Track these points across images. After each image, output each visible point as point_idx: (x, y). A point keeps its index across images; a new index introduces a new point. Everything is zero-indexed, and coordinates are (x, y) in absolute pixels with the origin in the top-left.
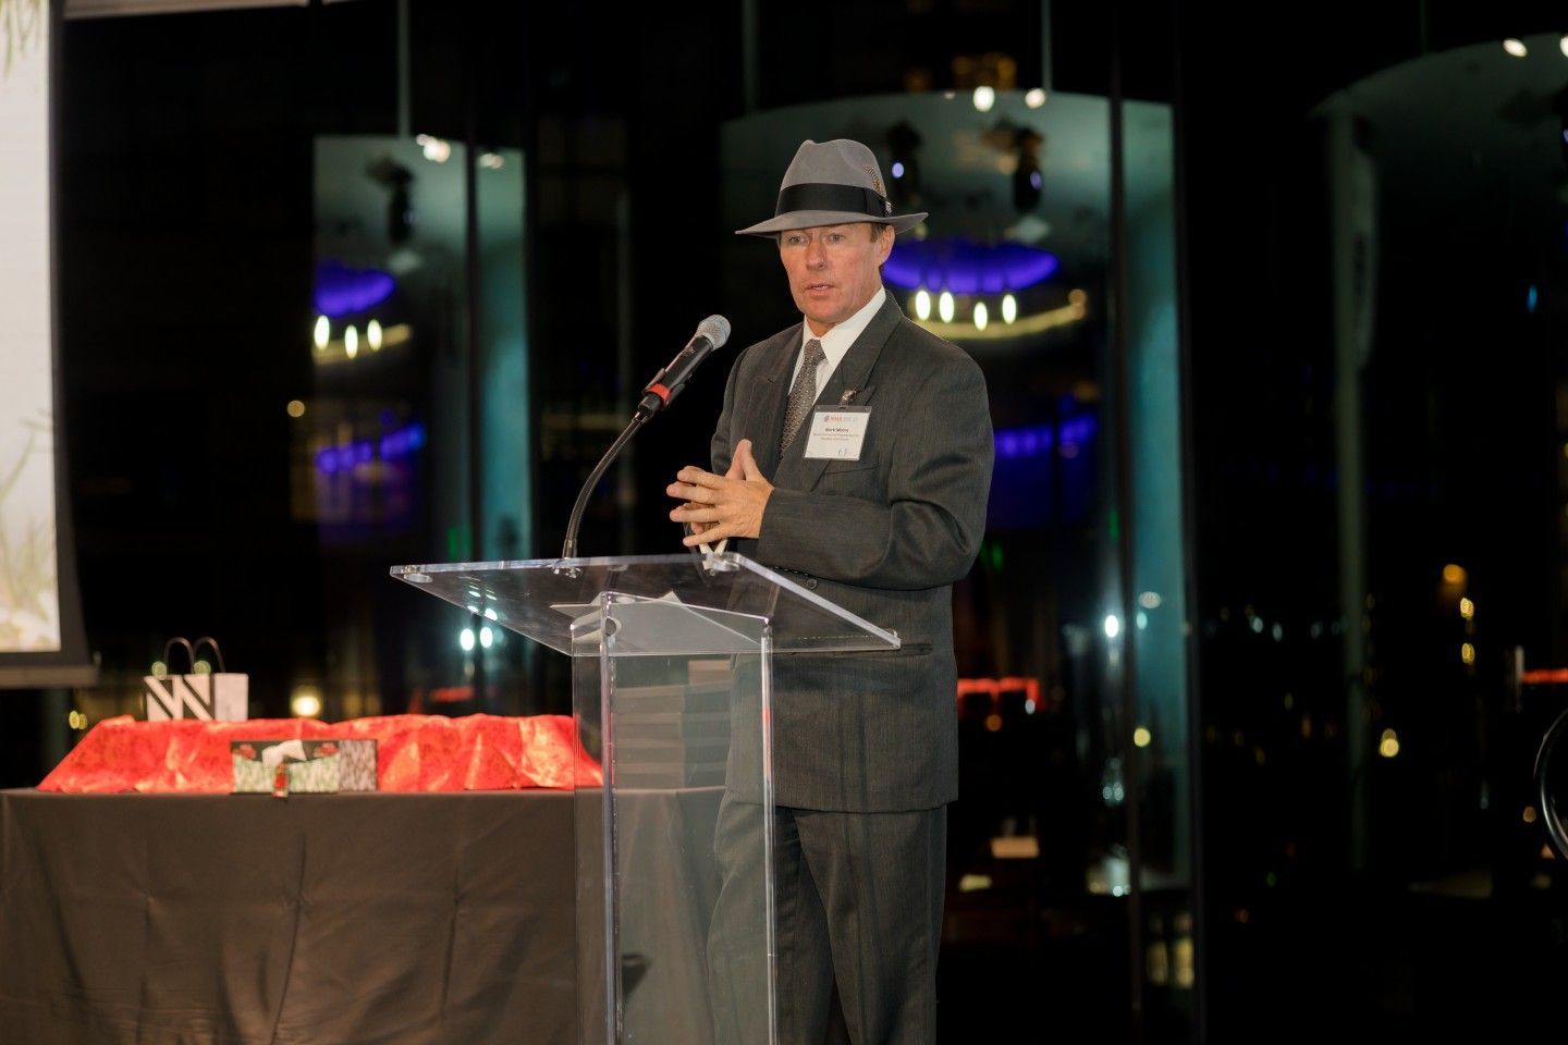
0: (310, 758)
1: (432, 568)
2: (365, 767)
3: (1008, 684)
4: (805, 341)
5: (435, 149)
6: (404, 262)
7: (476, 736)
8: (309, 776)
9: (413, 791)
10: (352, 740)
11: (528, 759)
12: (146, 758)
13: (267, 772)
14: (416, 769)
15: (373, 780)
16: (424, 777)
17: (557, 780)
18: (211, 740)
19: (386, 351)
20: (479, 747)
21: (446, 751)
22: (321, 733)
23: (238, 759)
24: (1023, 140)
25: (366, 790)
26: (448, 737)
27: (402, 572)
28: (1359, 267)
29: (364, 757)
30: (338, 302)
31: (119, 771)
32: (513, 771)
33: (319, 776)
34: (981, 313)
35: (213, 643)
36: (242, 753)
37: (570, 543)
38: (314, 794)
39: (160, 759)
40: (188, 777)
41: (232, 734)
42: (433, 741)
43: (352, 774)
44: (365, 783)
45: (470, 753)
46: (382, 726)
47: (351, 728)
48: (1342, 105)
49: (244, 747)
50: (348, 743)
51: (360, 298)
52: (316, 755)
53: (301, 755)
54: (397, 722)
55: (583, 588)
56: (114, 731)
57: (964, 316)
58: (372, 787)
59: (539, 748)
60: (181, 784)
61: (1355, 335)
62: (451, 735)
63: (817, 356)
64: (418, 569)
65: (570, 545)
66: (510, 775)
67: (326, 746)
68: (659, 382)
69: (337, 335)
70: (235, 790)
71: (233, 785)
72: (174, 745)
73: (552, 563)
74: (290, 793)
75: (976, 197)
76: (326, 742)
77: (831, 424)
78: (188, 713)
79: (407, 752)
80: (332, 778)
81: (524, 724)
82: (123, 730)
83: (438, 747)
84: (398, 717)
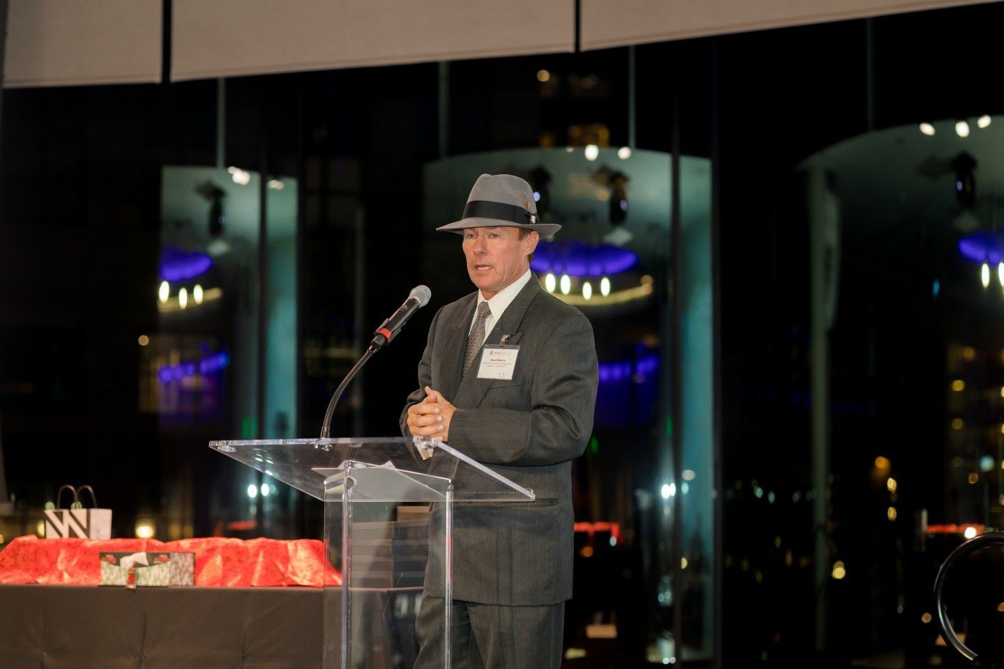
0: (151, 564)
1: (236, 443)
2: (187, 571)
3: (600, 526)
4: (479, 303)
5: (240, 176)
6: (218, 248)
7: (259, 552)
8: (150, 576)
9: (218, 586)
10: (179, 553)
11: (293, 567)
12: (44, 562)
13: (123, 573)
14: (219, 572)
15: (192, 579)
16: (225, 577)
17: (311, 581)
18: (87, 551)
19: (206, 304)
20: (261, 559)
21: (240, 561)
22: (158, 548)
23: (104, 564)
24: (615, 179)
25: (187, 585)
26: (241, 552)
27: (217, 445)
28: (828, 266)
29: (186, 564)
30: (175, 273)
31: (27, 570)
32: (283, 574)
33: (157, 576)
34: (587, 289)
35: (90, 488)
36: (107, 560)
37: (325, 429)
38: (152, 587)
39: (53, 563)
40: (71, 575)
41: (101, 548)
42: (230, 553)
43: (178, 574)
44: (186, 581)
45: (255, 563)
46: (199, 544)
47: (178, 545)
48: (818, 163)
49: (108, 556)
50: (176, 554)
51: (189, 271)
52: (155, 562)
53: (145, 562)
54: (209, 542)
55: (332, 458)
56: (24, 544)
57: (577, 291)
58: (191, 584)
59: (300, 561)
60: (67, 579)
61: (825, 309)
62: (243, 551)
63: (487, 313)
64: (227, 443)
65: (326, 430)
66: (281, 577)
67: (162, 556)
68: (385, 327)
69: (174, 294)
70: (102, 583)
71: (101, 580)
72: (63, 554)
73: (313, 441)
74: (138, 586)
75: (585, 216)
76: (164, 554)
77: (495, 357)
78: (72, 533)
79: (214, 563)
80: (165, 577)
81: (290, 545)
82: (28, 544)
83: (235, 558)
84: (209, 539)
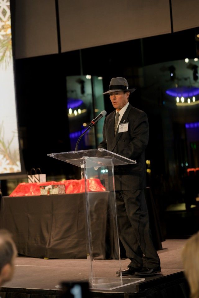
0: (53, 188)
2: (63, 190)
4: (116, 113)
5: (88, 77)
8: (53, 191)
9: (72, 193)
10: (60, 185)
11: (91, 186)
12: (27, 190)
13: (46, 191)
14: (72, 189)
15: (65, 191)
16: (73, 191)
17: (95, 190)
18: (37, 186)
19: (82, 114)
20: (82, 185)
21: (77, 186)
22: (56, 184)
23: (41, 189)
24: (195, 67)
26: (77, 184)
27: (49, 155)
29: (63, 188)
31: (23, 192)
33: (55, 192)
34: (189, 100)
35: (39, 169)
38: (54, 195)
39: (29, 190)
40: (34, 193)
41: (41, 185)
42: (75, 184)
43: (61, 190)
44: (63, 192)
45: (80, 186)
46: (67, 182)
47: (61, 183)
49: (42, 187)
51: (77, 105)
53: (51, 188)
54: (69, 181)
56: (22, 185)
57: (186, 101)
58: (65, 194)
59: (93, 184)
60: (33, 194)
64: (52, 154)
65: (76, 149)
67: (56, 186)
69: (73, 112)
70: (41, 195)
72: (32, 187)
73: (73, 152)
74: (50, 195)
78: (35, 182)
79: (71, 186)
80: (57, 192)
82: (23, 185)
83: (76, 185)
84: (69, 180)
